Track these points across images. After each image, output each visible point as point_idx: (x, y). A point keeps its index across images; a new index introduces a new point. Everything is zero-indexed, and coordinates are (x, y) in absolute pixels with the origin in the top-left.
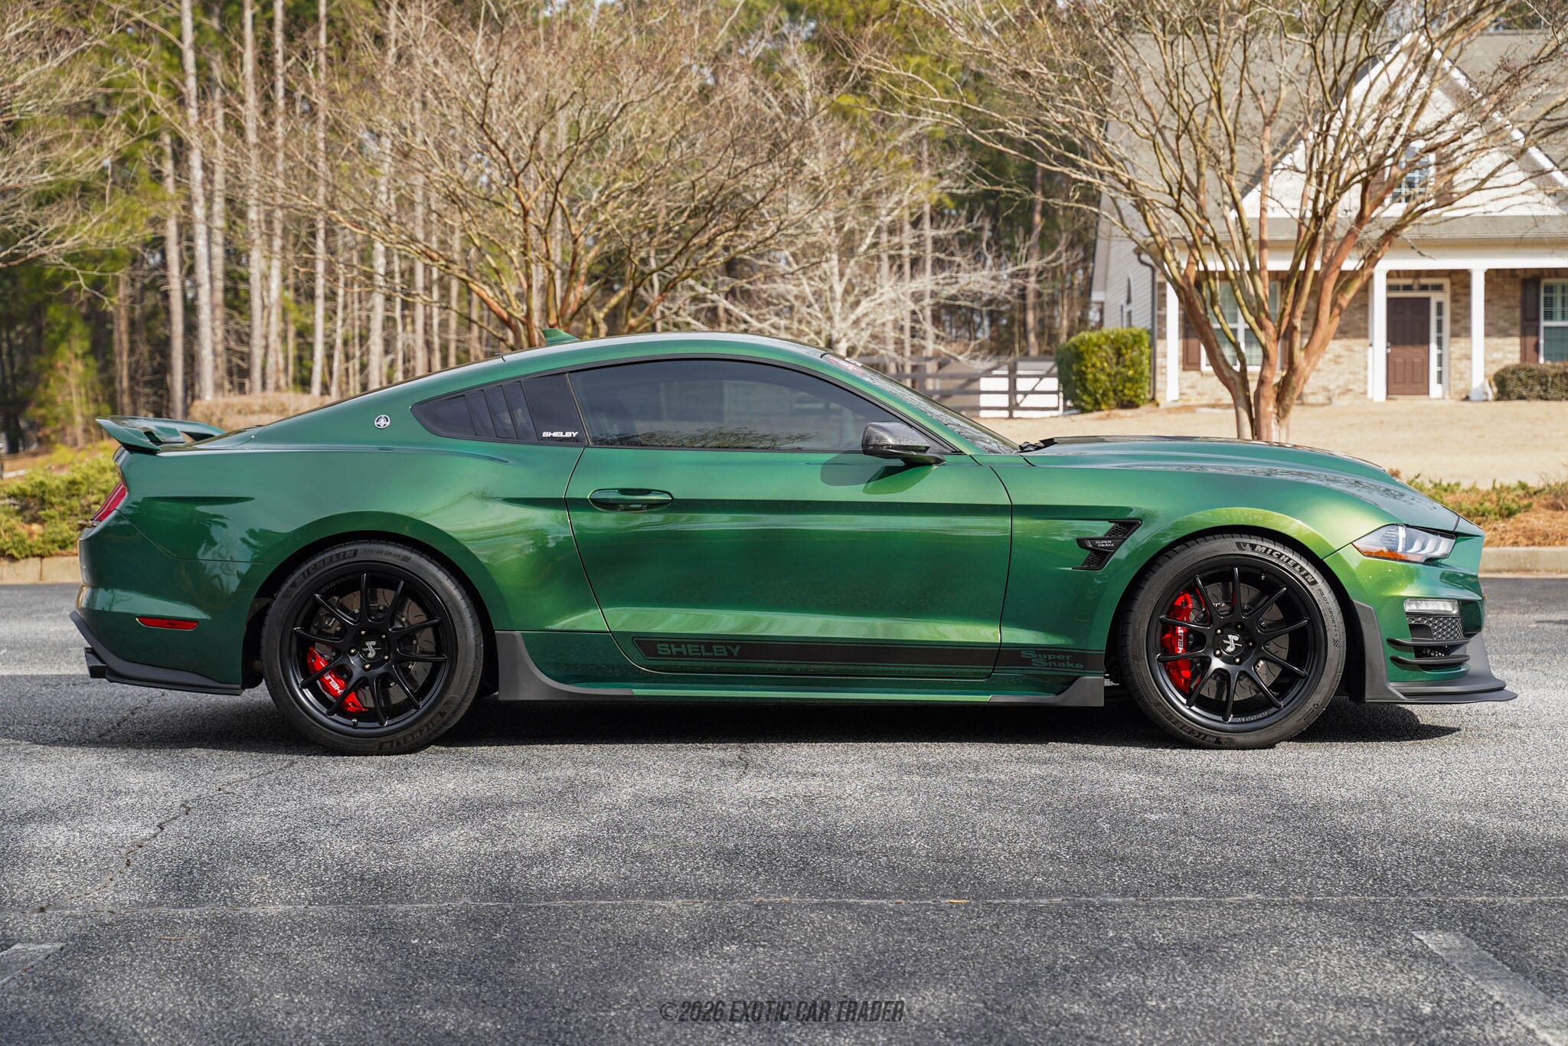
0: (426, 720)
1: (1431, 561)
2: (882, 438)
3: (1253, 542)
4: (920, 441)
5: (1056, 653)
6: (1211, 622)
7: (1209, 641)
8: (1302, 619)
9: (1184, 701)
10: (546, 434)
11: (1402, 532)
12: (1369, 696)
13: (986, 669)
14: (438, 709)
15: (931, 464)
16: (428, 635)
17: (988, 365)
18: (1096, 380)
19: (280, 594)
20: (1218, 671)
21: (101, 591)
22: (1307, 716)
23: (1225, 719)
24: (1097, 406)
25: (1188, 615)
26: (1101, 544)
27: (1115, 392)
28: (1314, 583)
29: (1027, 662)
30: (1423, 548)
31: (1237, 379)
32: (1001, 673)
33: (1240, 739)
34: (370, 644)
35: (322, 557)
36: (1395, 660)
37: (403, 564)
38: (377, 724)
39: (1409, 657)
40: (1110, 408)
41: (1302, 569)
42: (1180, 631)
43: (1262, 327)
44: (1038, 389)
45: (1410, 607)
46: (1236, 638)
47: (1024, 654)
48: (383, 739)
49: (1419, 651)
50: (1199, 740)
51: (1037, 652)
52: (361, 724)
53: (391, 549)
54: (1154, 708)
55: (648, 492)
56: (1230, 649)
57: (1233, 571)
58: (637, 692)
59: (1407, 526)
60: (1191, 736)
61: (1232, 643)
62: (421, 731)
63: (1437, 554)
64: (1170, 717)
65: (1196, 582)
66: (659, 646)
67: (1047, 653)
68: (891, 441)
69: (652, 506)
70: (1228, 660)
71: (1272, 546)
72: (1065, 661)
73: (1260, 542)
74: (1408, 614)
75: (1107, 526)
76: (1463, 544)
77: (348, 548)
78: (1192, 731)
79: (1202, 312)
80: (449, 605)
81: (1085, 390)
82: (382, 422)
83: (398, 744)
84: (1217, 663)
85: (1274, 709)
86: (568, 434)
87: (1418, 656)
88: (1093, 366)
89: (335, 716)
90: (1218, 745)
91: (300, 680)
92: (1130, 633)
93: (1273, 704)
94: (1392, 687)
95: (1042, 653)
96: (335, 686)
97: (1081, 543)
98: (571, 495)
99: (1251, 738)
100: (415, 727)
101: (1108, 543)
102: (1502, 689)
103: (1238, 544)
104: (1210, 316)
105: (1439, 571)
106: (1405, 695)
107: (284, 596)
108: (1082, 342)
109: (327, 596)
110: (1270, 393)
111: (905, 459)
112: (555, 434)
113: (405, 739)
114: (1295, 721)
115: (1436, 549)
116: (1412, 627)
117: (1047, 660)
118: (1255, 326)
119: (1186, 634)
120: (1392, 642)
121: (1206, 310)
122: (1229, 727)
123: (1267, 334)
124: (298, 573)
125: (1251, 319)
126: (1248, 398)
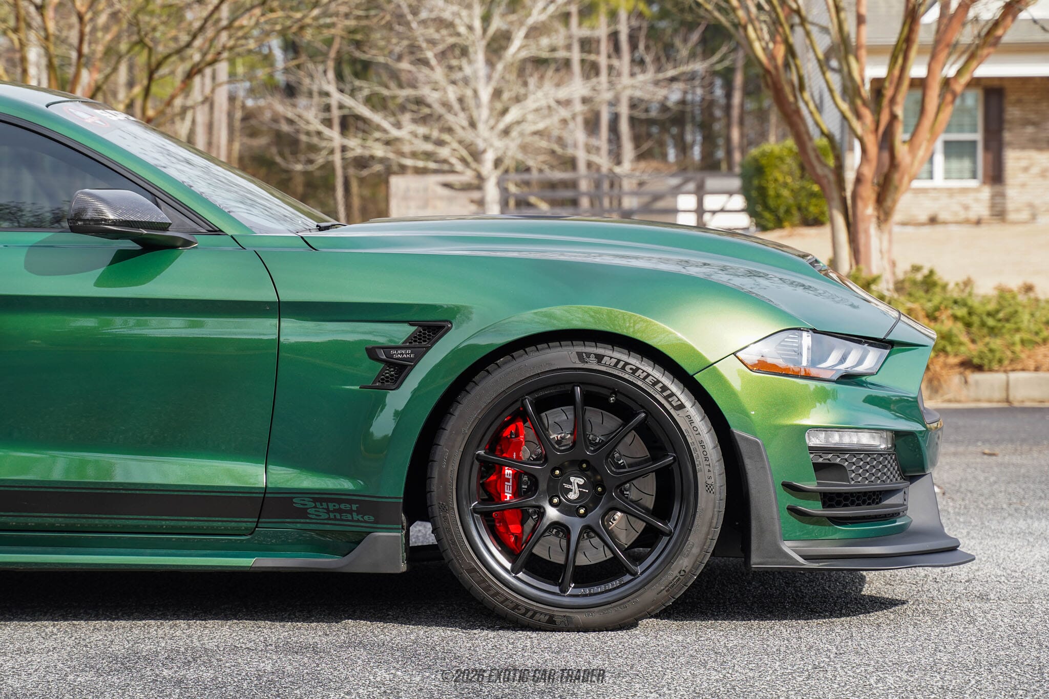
1: (849, 379)
2: (100, 212)
3: (600, 351)
4: (160, 215)
5: (340, 501)
6: (546, 460)
7: (543, 486)
8: (667, 456)
9: (508, 565)
11: (807, 339)
12: (757, 561)
13: (247, 523)
15: (175, 247)
17: (674, 181)
18: (778, 196)
20: (555, 525)
22: (670, 587)
23: (563, 591)
24: (779, 224)
25: (518, 451)
26: (397, 354)
27: (799, 209)
28: (681, 407)
29: (302, 513)
30: (843, 359)
31: (832, 177)
32: (269, 527)
33: (580, 617)
36: (793, 510)
39: (815, 508)
40: (793, 225)
41: (664, 388)
42: (508, 472)
43: (859, 116)
44: (728, 207)
45: (816, 440)
46: (581, 481)
47: (298, 502)
49: (829, 499)
50: (526, 619)
51: (315, 500)
54: (467, 575)
56: (572, 496)
57: (573, 392)
59: (815, 331)
60: (515, 613)
61: (575, 488)
63: (860, 369)
64: (488, 588)
65: (524, 406)
67: (328, 501)
68: (111, 216)
70: (567, 509)
71: (624, 357)
72: (350, 512)
73: (609, 352)
74: (813, 449)
75: (408, 330)
76: (901, 358)
78: (516, 607)
79: (791, 99)
81: (766, 207)
84: (552, 513)
85: (628, 577)
87: (825, 505)
88: (776, 180)
90: (551, 625)
92: (435, 474)
93: (626, 571)
94: (787, 547)
95: (321, 500)
97: (372, 352)
99: (595, 616)
101: (407, 354)
102: (954, 549)
103: (580, 355)
104: (802, 105)
105: (865, 392)
106: (806, 558)
108: (764, 154)
110: (869, 192)
111: (137, 239)
114: (653, 594)
115: (860, 362)
116: (818, 467)
117: (328, 511)
118: (849, 114)
119: (517, 476)
120: (789, 487)
121: (795, 97)
122: (566, 600)
123: (863, 124)
125: (845, 107)
126: (844, 200)
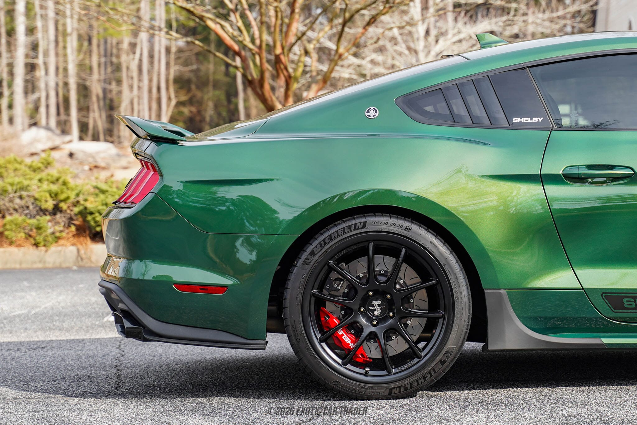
0: (429, 368)
10: (516, 120)
14: (439, 358)
16: (422, 294)
19: (300, 262)
21: (137, 262)
34: (376, 303)
35: (335, 229)
37: (405, 233)
38: (385, 372)
48: (393, 385)
52: (371, 373)
53: (394, 220)
55: (612, 167)
58: (606, 341)
62: (424, 378)
66: (625, 300)
69: (615, 179)
77: (359, 221)
80: (446, 268)
82: (372, 113)
83: (406, 389)
86: (535, 120)
89: (349, 366)
91: (319, 336)
96: (348, 341)
98: (546, 170)
100: (420, 374)
107: (305, 263)
109: (338, 262)
112: (524, 120)
113: (411, 384)
124: (315, 243)
